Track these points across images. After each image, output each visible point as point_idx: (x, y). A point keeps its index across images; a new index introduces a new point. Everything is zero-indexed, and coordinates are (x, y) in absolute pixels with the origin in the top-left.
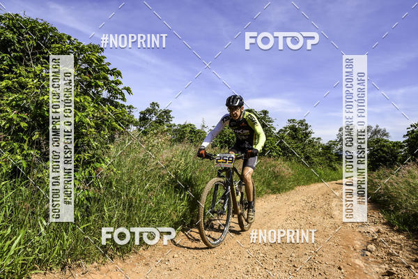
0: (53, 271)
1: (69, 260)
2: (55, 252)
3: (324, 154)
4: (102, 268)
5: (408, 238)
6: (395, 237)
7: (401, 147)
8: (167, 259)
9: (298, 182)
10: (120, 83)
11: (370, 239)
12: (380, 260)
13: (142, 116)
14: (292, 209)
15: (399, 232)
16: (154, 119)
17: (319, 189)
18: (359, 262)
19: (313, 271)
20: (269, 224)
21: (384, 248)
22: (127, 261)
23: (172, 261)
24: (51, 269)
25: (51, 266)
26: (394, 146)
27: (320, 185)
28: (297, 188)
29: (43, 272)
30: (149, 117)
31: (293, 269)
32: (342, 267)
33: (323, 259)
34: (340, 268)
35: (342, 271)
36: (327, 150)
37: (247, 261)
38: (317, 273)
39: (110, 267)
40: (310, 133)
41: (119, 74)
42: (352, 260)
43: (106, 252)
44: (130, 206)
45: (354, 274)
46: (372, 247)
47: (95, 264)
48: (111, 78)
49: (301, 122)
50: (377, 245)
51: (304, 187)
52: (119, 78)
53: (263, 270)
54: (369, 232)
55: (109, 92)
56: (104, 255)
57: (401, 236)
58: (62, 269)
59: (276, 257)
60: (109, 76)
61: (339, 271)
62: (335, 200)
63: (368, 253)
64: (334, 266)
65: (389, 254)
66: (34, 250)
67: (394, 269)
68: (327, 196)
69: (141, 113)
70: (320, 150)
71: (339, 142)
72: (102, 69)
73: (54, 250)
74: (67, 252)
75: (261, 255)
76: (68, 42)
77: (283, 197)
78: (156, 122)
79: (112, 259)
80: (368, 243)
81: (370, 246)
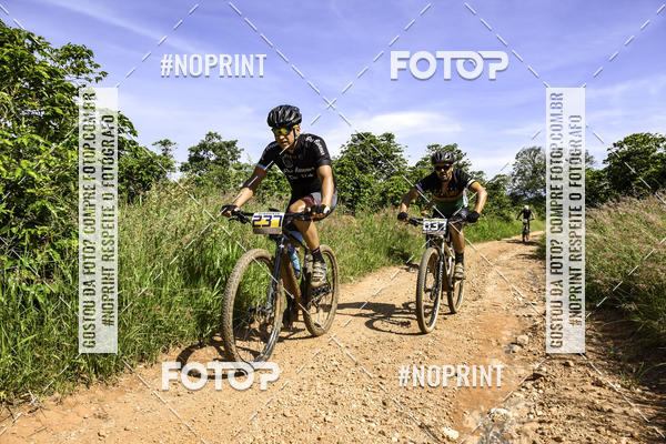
4: (69, 399)
7: (600, 179)
11: (530, 325)
12: (530, 357)
13: (193, 154)
16: (212, 159)
21: (543, 338)
30: (205, 156)
36: (494, 189)
39: (79, 398)
40: (465, 165)
46: (525, 338)
47: (57, 395)
50: (534, 335)
53: (326, 387)
54: (530, 316)
62: (496, 268)
63: (517, 348)
67: (544, 369)
69: (191, 150)
71: (517, 176)
75: (334, 363)
76: (30, 43)
78: (215, 162)
79: (88, 385)
80: (523, 332)
81: (521, 337)
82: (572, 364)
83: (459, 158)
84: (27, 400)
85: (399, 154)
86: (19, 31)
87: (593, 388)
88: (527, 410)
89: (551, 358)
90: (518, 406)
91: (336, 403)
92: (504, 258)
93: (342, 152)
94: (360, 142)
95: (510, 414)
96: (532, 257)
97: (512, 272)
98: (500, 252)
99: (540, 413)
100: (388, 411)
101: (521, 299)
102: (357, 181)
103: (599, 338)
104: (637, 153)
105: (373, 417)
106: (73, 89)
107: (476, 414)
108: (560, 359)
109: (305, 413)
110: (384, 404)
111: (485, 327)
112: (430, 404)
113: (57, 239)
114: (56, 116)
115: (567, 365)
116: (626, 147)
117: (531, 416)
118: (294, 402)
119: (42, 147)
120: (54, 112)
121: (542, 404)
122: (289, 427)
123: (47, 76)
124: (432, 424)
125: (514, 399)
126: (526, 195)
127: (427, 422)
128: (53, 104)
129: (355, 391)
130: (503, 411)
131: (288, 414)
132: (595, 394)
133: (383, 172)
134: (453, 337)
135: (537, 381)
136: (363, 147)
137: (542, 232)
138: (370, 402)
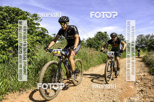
0: (16, 92)
6: (150, 77)
11: (140, 78)
12: (140, 86)
15: (153, 75)
18: (132, 87)
21: (144, 81)
34: (122, 89)
35: (123, 90)
37: (86, 87)
38: (112, 91)
40: (124, 39)
42: (129, 86)
45: (128, 91)
47: (32, 90)
49: (121, 35)
50: (141, 80)
53: (91, 91)
54: (140, 76)
57: (153, 77)
61: (122, 90)
63: (137, 83)
64: (120, 88)
65: (145, 83)
67: (144, 89)
71: (137, 41)
76: (27, 14)
80: (139, 80)
81: (138, 81)
82: (151, 88)
83: (123, 37)
84: (26, 90)
85: (108, 37)
86: (25, 12)
88: (139, 99)
89: (146, 86)
90: (137, 98)
91: (93, 95)
93: (95, 36)
94: (99, 34)
95: (135, 99)
96: (141, 61)
99: (143, 100)
100: (105, 97)
101: (138, 71)
102: (98, 43)
105: (101, 98)
106: (35, 23)
107: (126, 99)
108: (148, 86)
109: (86, 96)
110: (104, 95)
112: (115, 96)
113: (31, 56)
114: (32, 29)
115: (150, 88)
117: (141, 100)
118: (83, 94)
119: (29, 36)
120: (31, 29)
121: (143, 97)
122: (82, 100)
123: (30, 21)
124: (115, 101)
125: (136, 96)
126: (139, 46)
127: (114, 100)
128: (31, 27)
129: (97, 92)
130: (133, 99)
131: (82, 96)
133: (104, 41)
134: (121, 80)
135: (142, 92)
136: (99, 35)
137: (143, 55)
138: (101, 95)
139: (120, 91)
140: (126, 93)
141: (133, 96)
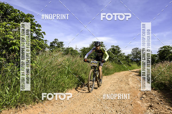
0: (12, 109)
1: (19, 104)
2: (13, 100)
3: (126, 60)
4: (34, 107)
5: (158, 92)
6: (153, 92)
7: (156, 56)
8: (61, 103)
9: (115, 71)
10: (41, 30)
11: (144, 93)
12: (147, 101)
13: (51, 44)
14: (112, 82)
15: (155, 90)
16: (56, 46)
17: (124, 74)
18: (139, 102)
19: (121, 106)
20: (103, 88)
21: (149, 96)
22: (44, 104)
23: (63, 103)
24: (11, 108)
25: (11, 107)
26: (154, 56)
27: (124, 72)
28: (115, 73)
29: (7, 109)
30: (54, 45)
31: (112, 105)
32: (132, 104)
33: (125, 101)
34: (131, 105)
35: (132, 106)
36: (127, 58)
37: (94, 103)
38: (122, 107)
39: (37, 106)
40: (120, 51)
41: (40, 26)
42: (136, 101)
43: (35, 100)
44: (45, 81)
45: (137, 107)
46: (144, 96)
47: (30, 105)
48: (37, 28)
49: (117, 47)
50: (146, 95)
51: (118, 73)
52: (40, 28)
53: (100, 106)
55: (36, 34)
56: (34, 102)
57: (156, 92)
58: (16, 108)
59: (106, 101)
60: (36, 27)
62: (130, 78)
63: (143, 99)
64: (129, 104)
65: (151, 99)
66: (3, 100)
67: (153, 104)
68: (127, 76)
69: (51, 43)
70: (124, 58)
71: (132, 55)
72: (32, 24)
73: (12, 100)
74: (18, 100)
75: (100, 100)
76: (18, 12)
77: (109, 77)
78: (57, 47)
79: (38, 103)
80: (143, 95)
82: (159, 103)
83: (119, 49)
86: (16, 10)
87: (168, 110)
89: (153, 102)
91: (105, 111)
92: (131, 75)
93: (90, 46)
96: (138, 75)
97: (134, 79)
98: (130, 74)
103: (163, 97)
104: (166, 50)
108: (156, 102)
110: (117, 111)
111: (133, 93)
112: (127, 112)
116: (163, 49)
125: (147, 112)
126: (134, 60)
132: (169, 112)
135: (151, 107)
137: (138, 69)
138: (113, 111)
139: (130, 107)
140: (136, 109)
141: (144, 112)
